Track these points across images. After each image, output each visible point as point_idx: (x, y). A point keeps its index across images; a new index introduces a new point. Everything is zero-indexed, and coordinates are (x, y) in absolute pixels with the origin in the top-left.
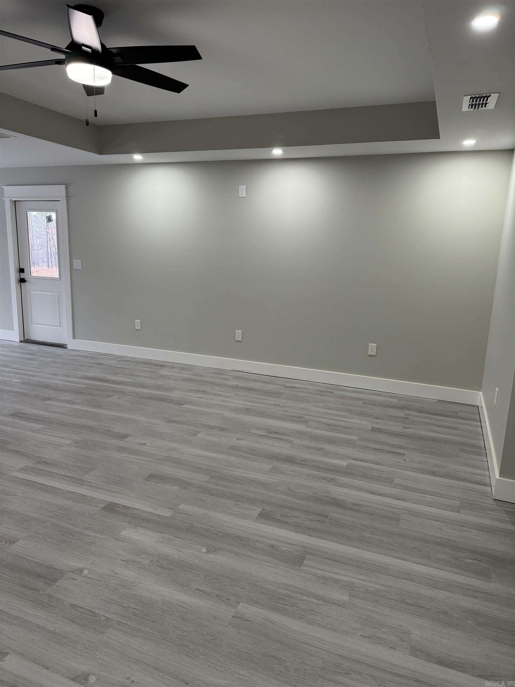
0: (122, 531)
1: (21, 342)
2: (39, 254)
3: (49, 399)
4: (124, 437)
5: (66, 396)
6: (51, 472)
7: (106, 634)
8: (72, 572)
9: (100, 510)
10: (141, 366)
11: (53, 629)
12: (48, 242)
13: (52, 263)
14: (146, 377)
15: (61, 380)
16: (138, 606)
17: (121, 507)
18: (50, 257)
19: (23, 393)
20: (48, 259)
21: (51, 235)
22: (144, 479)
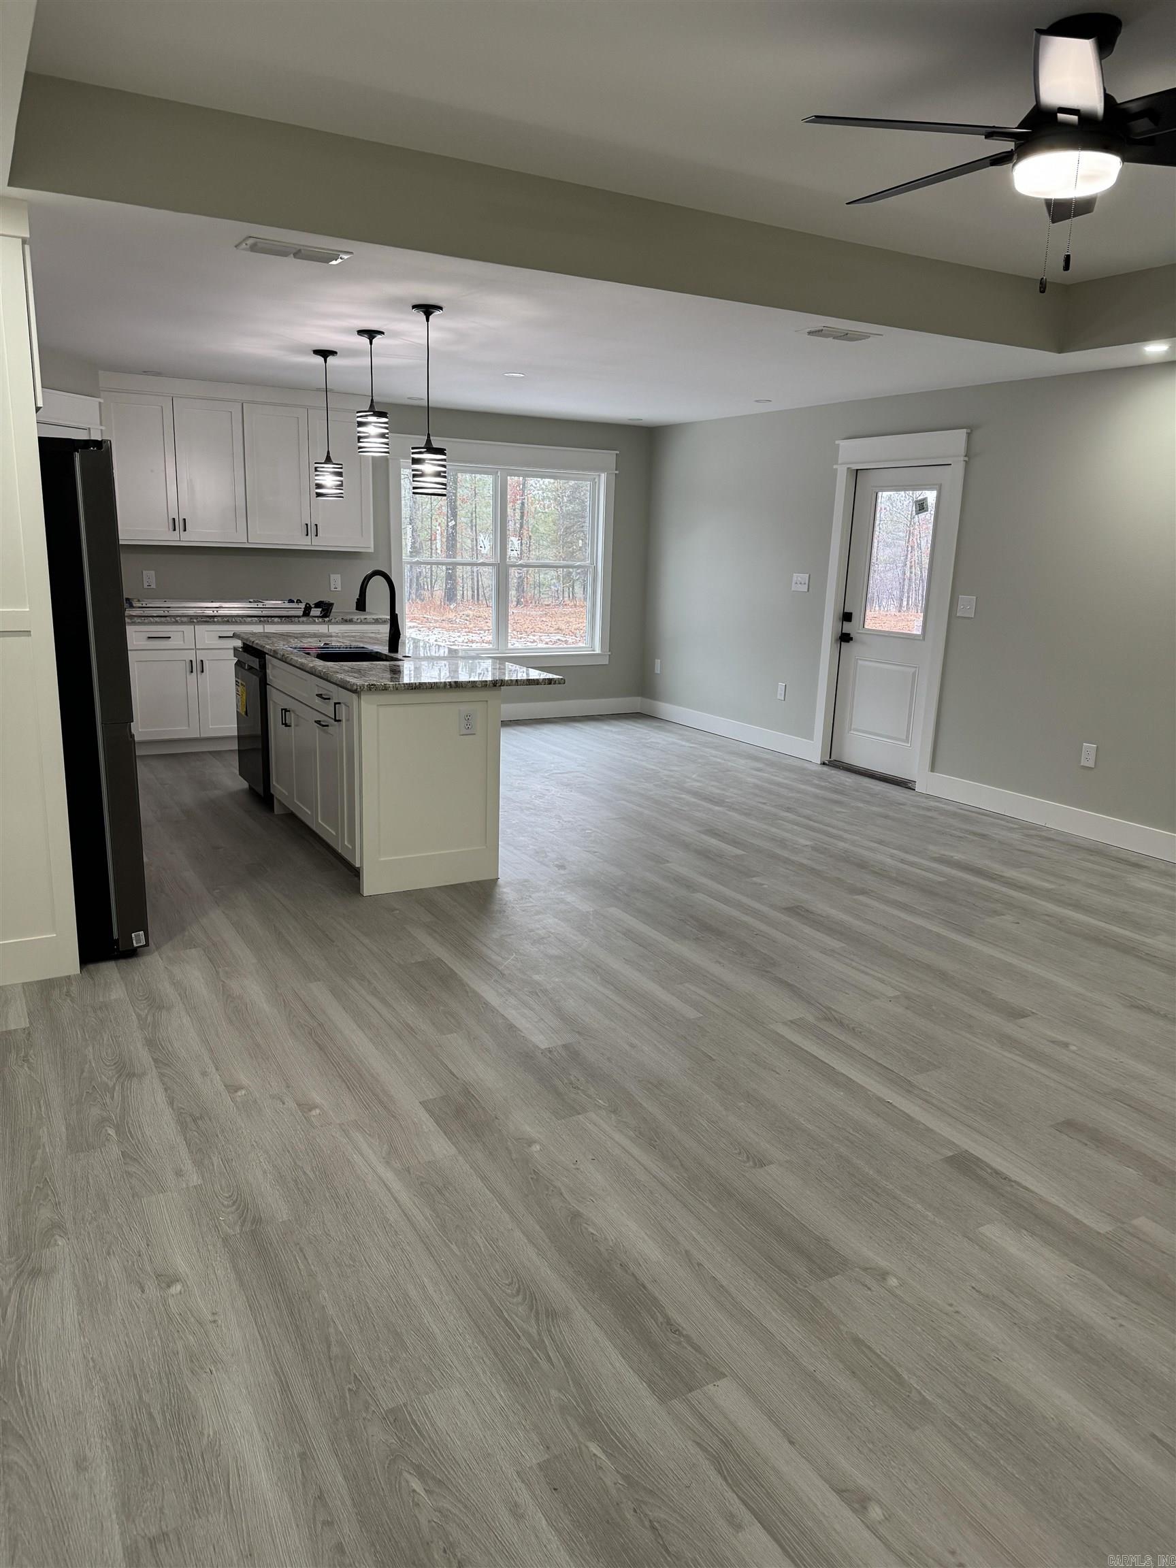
0: (985, 1225)
1: (824, 764)
2: (885, 581)
3: (863, 892)
4: (1016, 1014)
5: (898, 893)
6: (851, 1048)
7: (918, 1431)
8: (865, 1269)
9: (941, 1160)
10: (1080, 857)
11: (812, 1369)
12: (907, 556)
13: (908, 601)
14: (1091, 886)
15: (892, 856)
16: (998, 1406)
17: (989, 1171)
18: (906, 587)
19: (813, 869)
20: (902, 592)
21: (917, 539)
22: (1052, 1126)
